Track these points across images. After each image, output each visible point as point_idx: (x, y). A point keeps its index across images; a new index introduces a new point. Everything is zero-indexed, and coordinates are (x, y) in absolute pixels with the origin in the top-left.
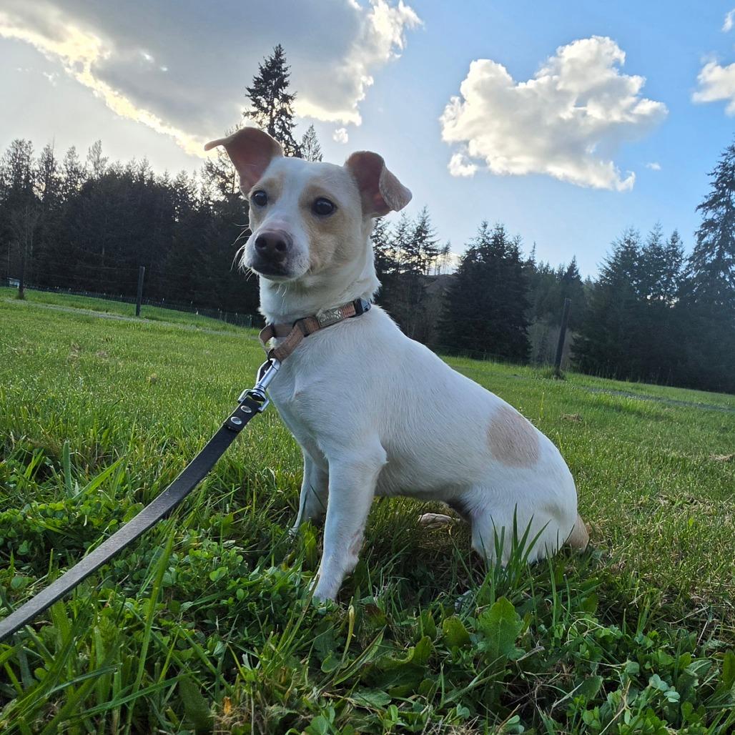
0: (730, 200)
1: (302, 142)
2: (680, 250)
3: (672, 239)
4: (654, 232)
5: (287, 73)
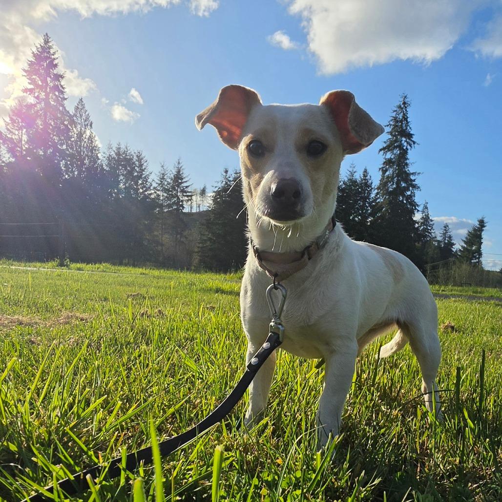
0: (401, 144)
1: (74, 112)
2: (370, 182)
3: (364, 175)
4: (351, 170)
5: (56, 56)
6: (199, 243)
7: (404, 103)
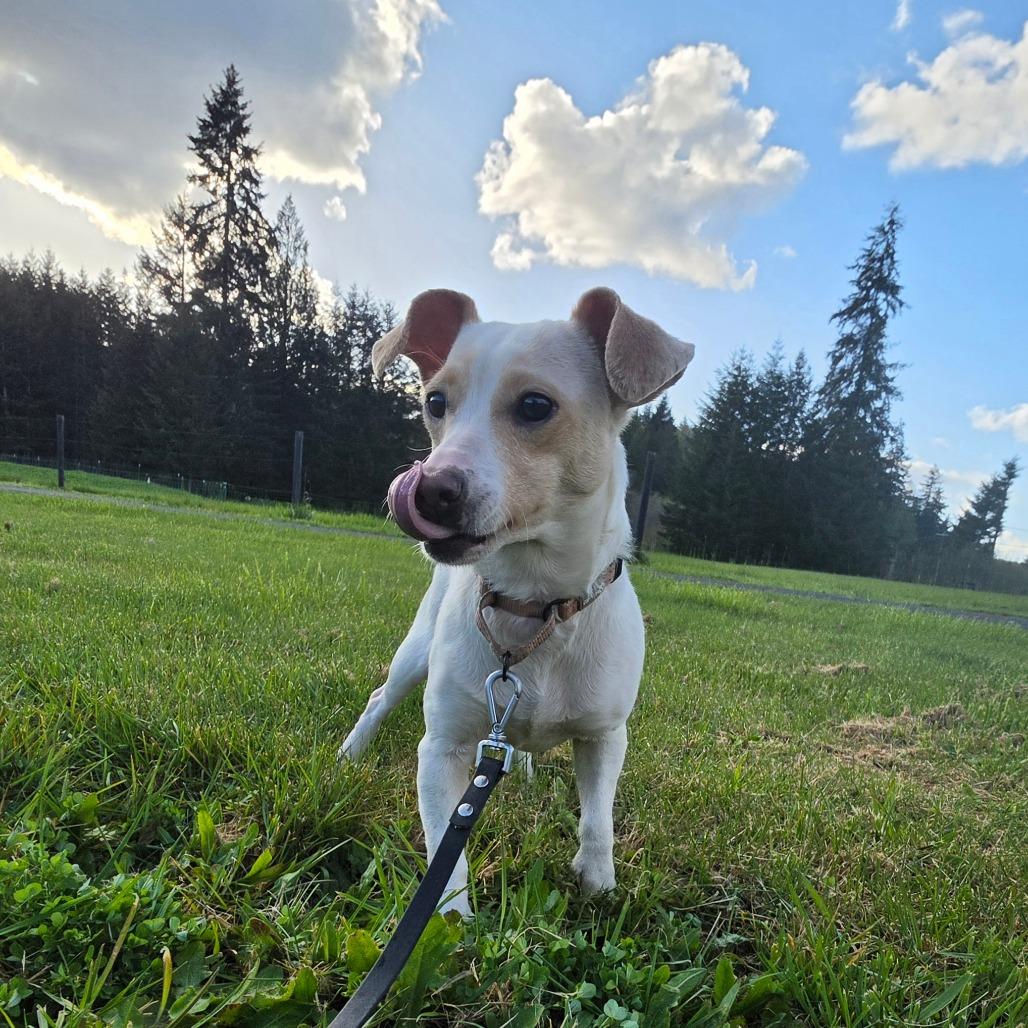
0: (876, 306)
1: (276, 222)
2: (807, 379)
3: (798, 364)
4: (773, 353)
5: (246, 112)
7: (892, 223)
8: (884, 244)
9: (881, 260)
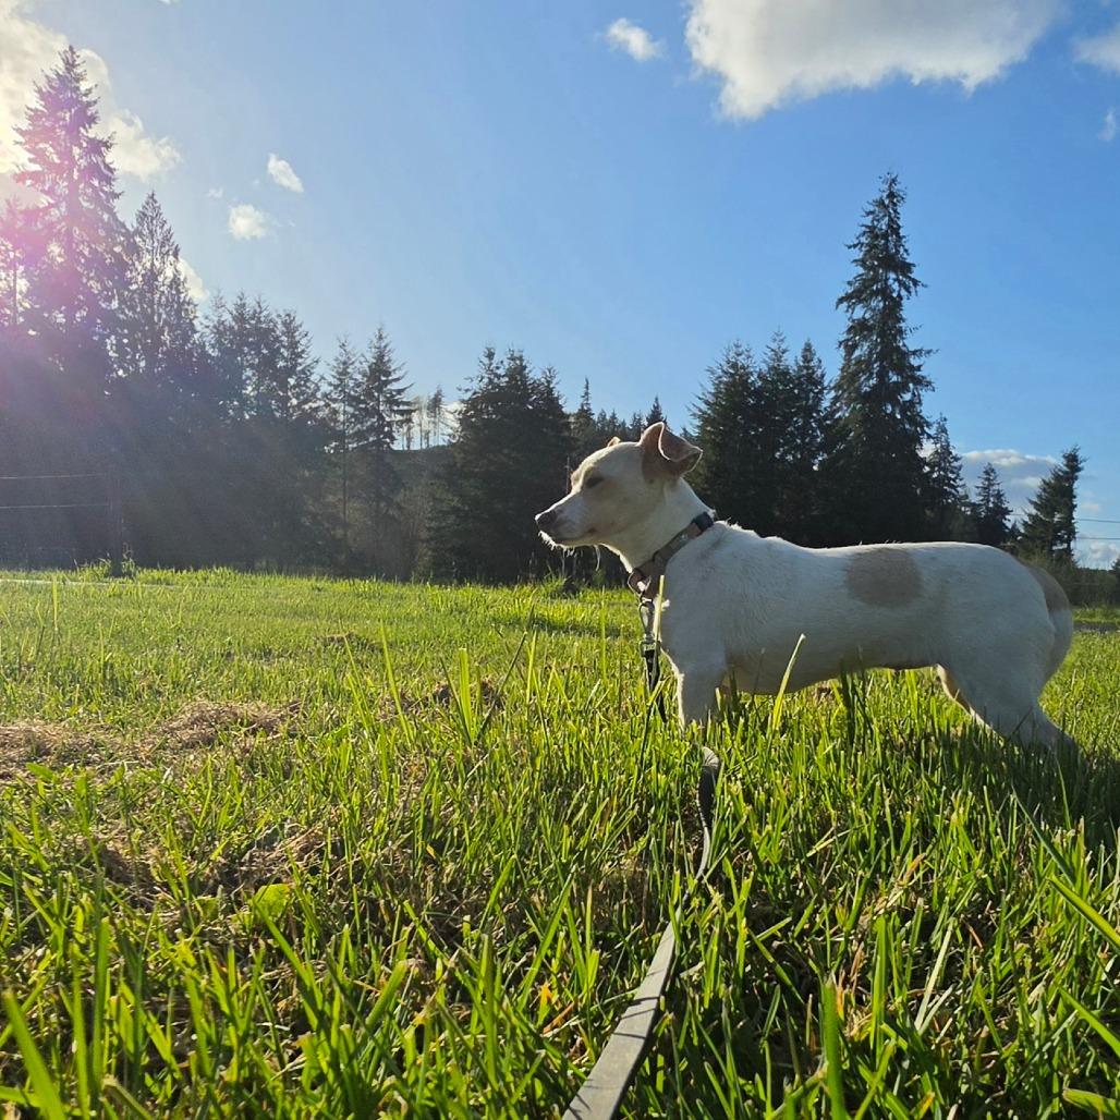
0: (887, 287)
1: (135, 225)
2: (819, 372)
3: (804, 357)
4: (774, 346)
6: (431, 519)
7: (891, 195)
8: (887, 218)
9: (885, 236)
